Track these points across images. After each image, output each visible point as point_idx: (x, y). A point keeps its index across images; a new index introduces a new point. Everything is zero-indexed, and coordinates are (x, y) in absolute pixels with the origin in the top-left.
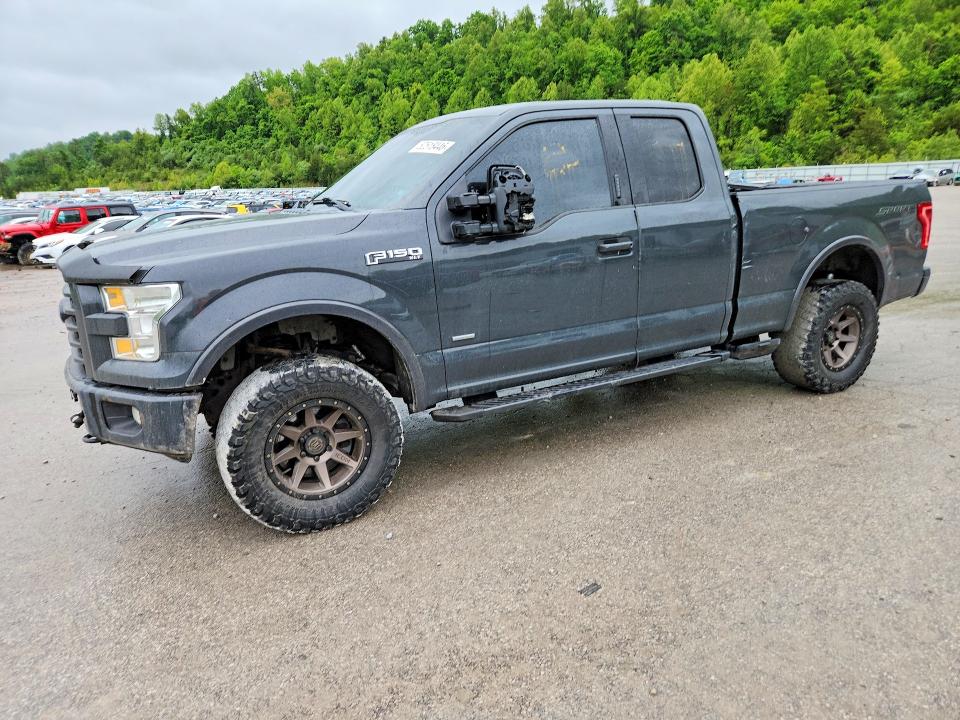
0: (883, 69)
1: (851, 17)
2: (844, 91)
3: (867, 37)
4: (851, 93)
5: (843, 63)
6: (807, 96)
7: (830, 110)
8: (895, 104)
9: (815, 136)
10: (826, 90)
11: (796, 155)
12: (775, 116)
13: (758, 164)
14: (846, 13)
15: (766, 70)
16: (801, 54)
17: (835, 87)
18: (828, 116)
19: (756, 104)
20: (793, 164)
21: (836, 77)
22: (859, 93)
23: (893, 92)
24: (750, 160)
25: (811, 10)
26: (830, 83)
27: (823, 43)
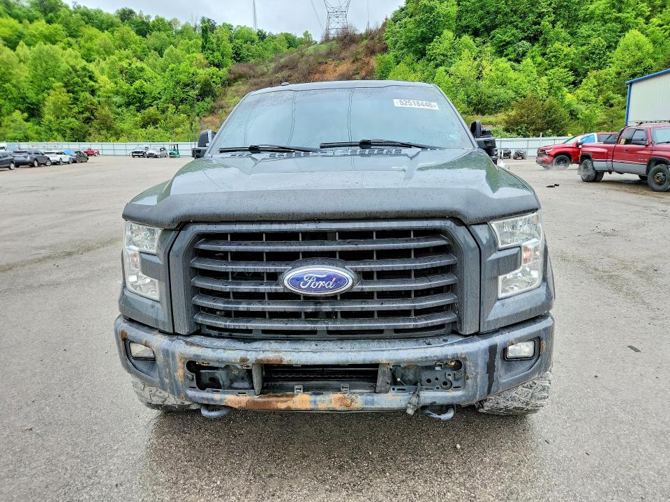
0: (99, 81)
1: (61, 42)
2: (77, 92)
3: (76, 57)
4: (82, 94)
5: (71, 73)
6: (52, 92)
7: (72, 104)
8: (113, 105)
9: (65, 121)
10: (65, 90)
11: (56, 133)
12: (29, 103)
13: (26, 139)
14: (57, 38)
15: (13, 68)
16: (38, 61)
17: (70, 88)
18: (71, 108)
19: (12, 94)
20: (55, 139)
21: (68, 81)
22: (87, 95)
23: (109, 97)
24: (21, 136)
25: (29, 30)
26: (66, 85)
27: (53, 56)
